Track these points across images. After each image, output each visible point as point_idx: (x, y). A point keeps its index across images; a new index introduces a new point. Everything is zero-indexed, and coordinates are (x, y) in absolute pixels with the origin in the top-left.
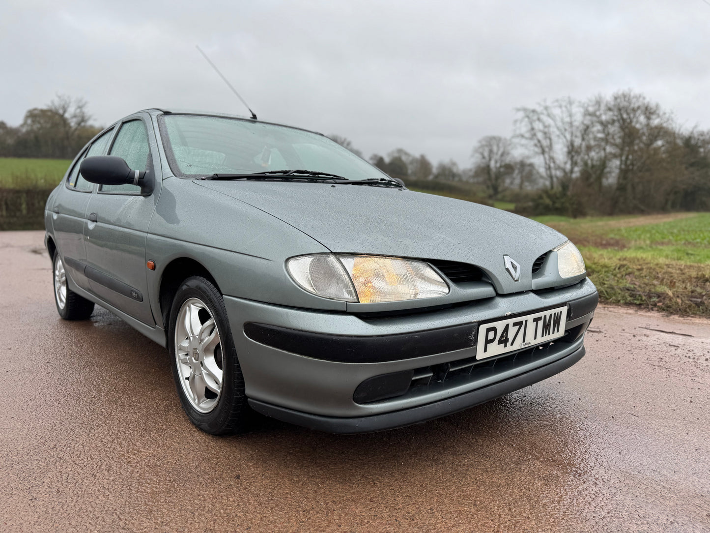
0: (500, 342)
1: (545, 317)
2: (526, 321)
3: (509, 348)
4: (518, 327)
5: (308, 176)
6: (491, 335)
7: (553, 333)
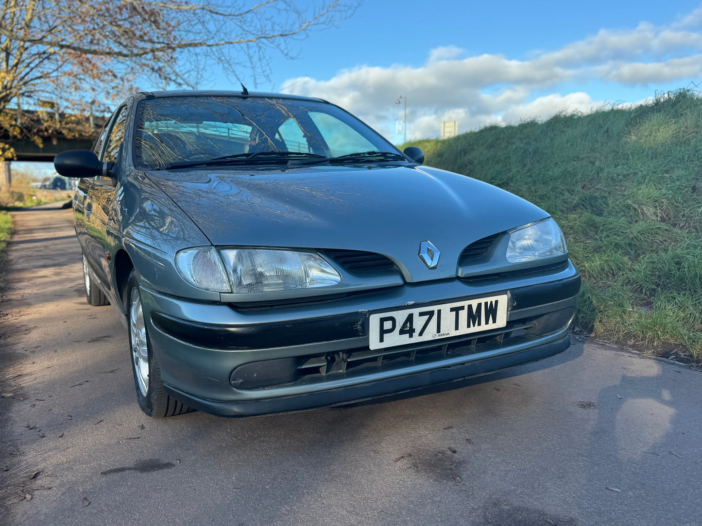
0: (402, 332)
1: (470, 307)
2: (439, 311)
3: (416, 339)
4: (427, 317)
5: (276, 157)
6: (388, 325)
7: (487, 323)
